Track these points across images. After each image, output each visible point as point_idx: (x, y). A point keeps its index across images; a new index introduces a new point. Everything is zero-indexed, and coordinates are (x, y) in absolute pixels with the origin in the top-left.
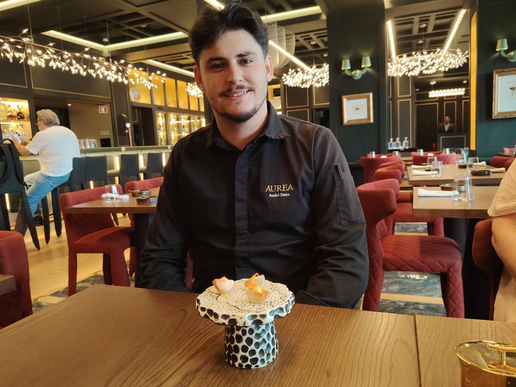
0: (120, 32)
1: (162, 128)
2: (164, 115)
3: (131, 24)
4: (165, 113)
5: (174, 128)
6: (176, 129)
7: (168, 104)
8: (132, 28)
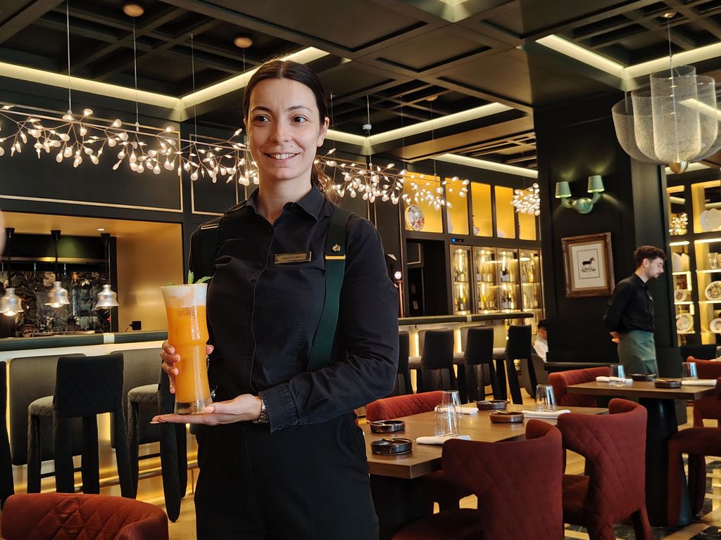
0: (389, 113)
1: (462, 277)
2: (466, 251)
3: (408, 98)
4: (469, 248)
5: (485, 275)
6: (489, 278)
7: (475, 230)
8: (410, 104)
